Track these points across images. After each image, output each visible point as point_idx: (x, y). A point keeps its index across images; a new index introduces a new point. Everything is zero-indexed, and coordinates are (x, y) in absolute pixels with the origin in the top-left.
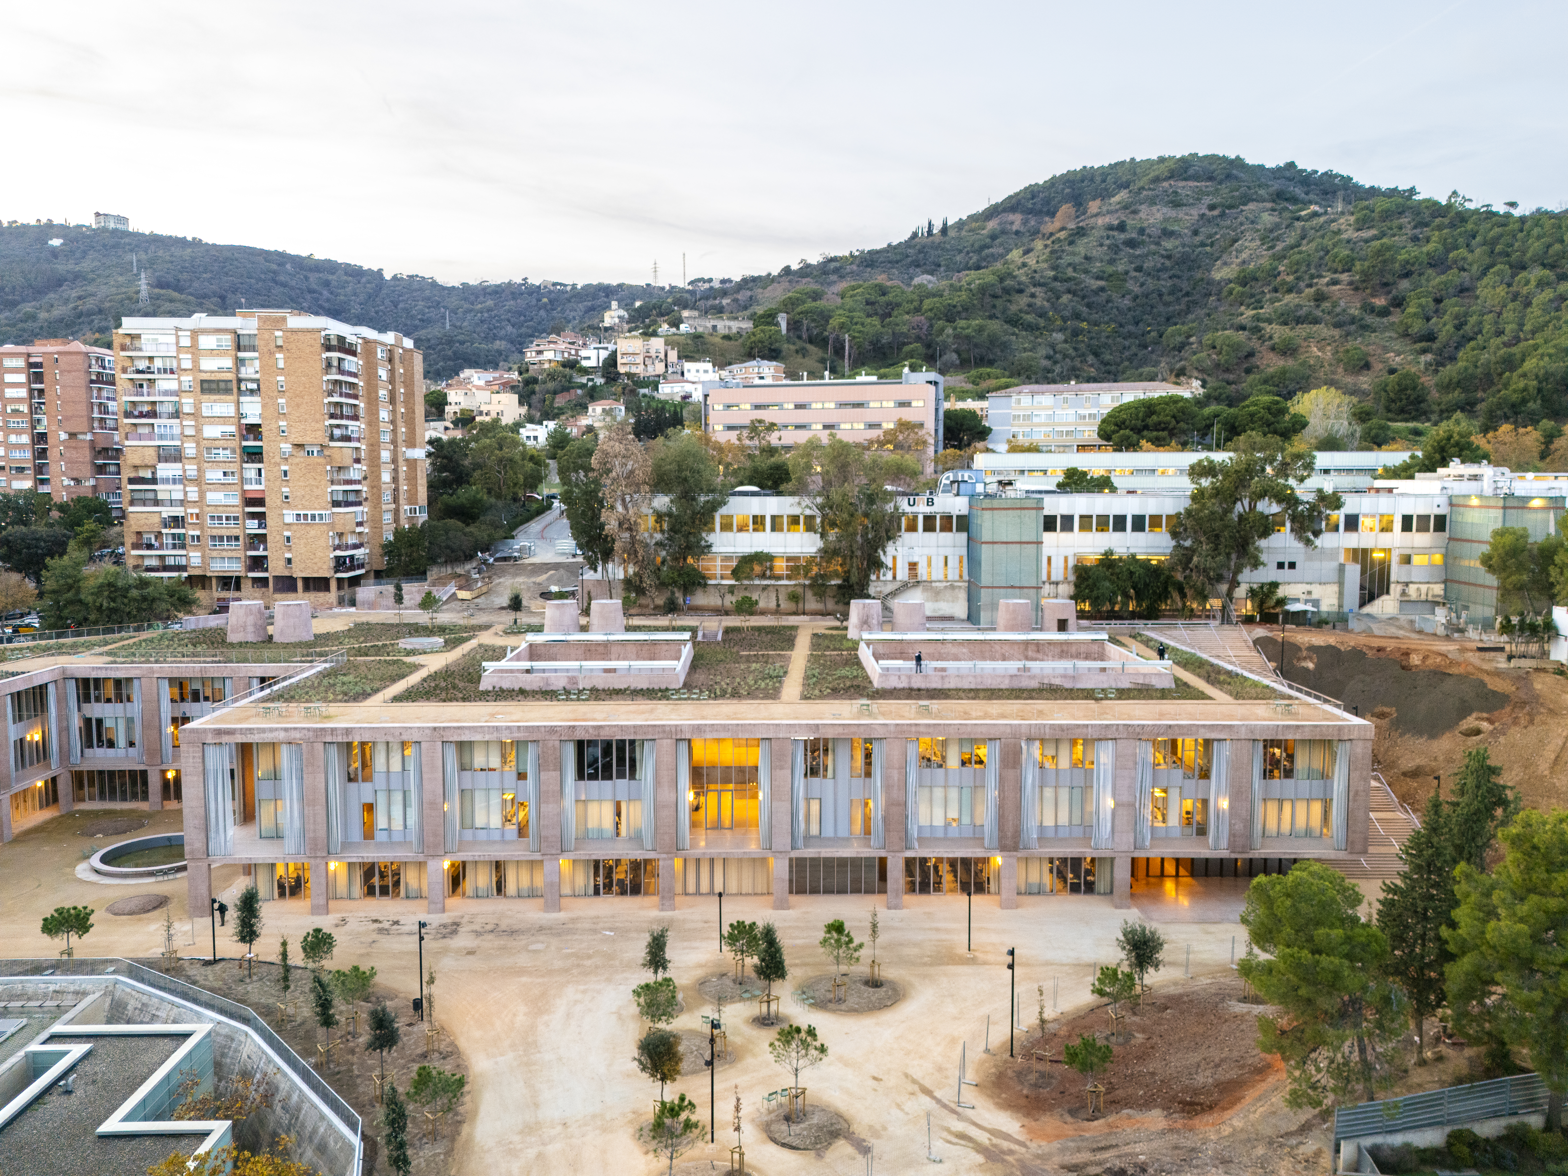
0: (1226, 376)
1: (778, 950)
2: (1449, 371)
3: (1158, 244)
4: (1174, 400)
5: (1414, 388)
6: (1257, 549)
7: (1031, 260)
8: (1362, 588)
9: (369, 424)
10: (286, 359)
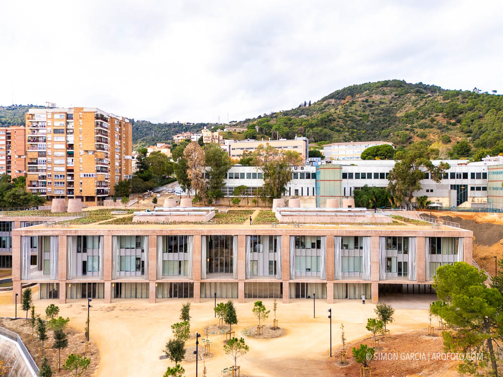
0: (403, 145)
1: (234, 312)
2: (477, 141)
3: (379, 106)
4: (386, 146)
5: (467, 147)
6: (419, 183)
7: (338, 111)
8: (458, 199)
9: (112, 146)
10: (82, 122)
